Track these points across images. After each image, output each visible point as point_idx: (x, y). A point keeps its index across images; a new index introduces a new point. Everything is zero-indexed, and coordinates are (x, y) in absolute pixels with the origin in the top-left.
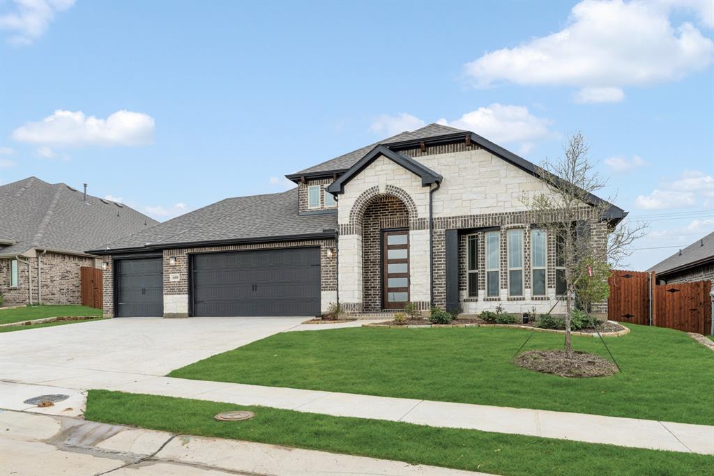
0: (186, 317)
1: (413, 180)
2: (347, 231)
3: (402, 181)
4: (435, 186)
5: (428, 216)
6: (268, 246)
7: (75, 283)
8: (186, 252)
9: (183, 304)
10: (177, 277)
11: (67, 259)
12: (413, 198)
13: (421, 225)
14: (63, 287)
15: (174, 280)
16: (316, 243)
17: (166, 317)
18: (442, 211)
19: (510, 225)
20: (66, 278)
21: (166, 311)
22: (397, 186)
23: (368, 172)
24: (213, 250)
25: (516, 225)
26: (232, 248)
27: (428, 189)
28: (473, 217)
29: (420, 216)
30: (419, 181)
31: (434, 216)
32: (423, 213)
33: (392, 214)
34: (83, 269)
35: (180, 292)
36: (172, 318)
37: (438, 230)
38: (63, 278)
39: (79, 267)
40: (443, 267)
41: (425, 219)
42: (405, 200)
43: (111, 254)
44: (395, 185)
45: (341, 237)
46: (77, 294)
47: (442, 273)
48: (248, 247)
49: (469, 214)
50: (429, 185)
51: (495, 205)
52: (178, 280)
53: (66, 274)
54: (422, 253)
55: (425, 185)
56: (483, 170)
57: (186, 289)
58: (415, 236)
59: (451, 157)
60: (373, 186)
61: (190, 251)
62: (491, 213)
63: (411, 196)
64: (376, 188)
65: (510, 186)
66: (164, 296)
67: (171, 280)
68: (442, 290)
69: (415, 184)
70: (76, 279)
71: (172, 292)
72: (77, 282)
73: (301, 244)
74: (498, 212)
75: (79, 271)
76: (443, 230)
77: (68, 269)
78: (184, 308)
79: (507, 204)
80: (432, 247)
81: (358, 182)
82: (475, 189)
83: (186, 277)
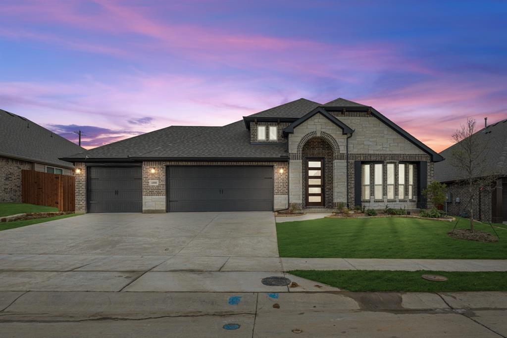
0: (164, 213)
1: (337, 130)
2: (295, 157)
3: (330, 130)
4: (349, 135)
5: (345, 152)
6: (235, 164)
7: (17, 184)
8: (164, 164)
9: (162, 203)
10: (156, 183)
11: (10, 162)
12: (337, 141)
13: (341, 157)
14: (7, 187)
15: (153, 185)
16: (271, 164)
17: (145, 213)
18: (353, 151)
19: (389, 161)
20: (10, 179)
21: (144, 209)
22: (328, 133)
23: (310, 122)
24: (189, 164)
25: (392, 161)
26: (205, 164)
27: (345, 137)
28: (370, 155)
29: (341, 152)
30: (340, 132)
31: (349, 153)
32: (343, 150)
33: (313, 148)
34: (23, 172)
35: (159, 194)
36: (151, 213)
37: (350, 161)
38: (7, 179)
39: (20, 170)
40: (353, 182)
41: (344, 154)
42: (332, 142)
43: (85, 162)
44: (326, 132)
45: (291, 161)
46: (19, 193)
47: (353, 186)
48: (219, 164)
49: (368, 153)
50: (346, 134)
51: (381, 149)
52: (157, 185)
53: (10, 176)
54: (342, 173)
55: (344, 134)
56: (375, 129)
57: (164, 191)
58: (338, 164)
59: (358, 119)
60: (313, 131)
61: (168, 163)
62: (379, 153)
63: (336, 139)
64: (315, 132)
65: (388, 140)
66: (143, 197)
67: (150, 184)
68: (353, 195)
69: (338, 132)
70: (18, 180)
71: (152, 193)
72: (19, 182)
73: (260, 164)
74: (383, 153)
75: (20, 173)
76: (353, 161)
77: (11, 171)
78: (162, 206)
79: (388, 149)
80: (348, 171)
81: (303, 127)
82: (371, 139)
83: (164, 183)
